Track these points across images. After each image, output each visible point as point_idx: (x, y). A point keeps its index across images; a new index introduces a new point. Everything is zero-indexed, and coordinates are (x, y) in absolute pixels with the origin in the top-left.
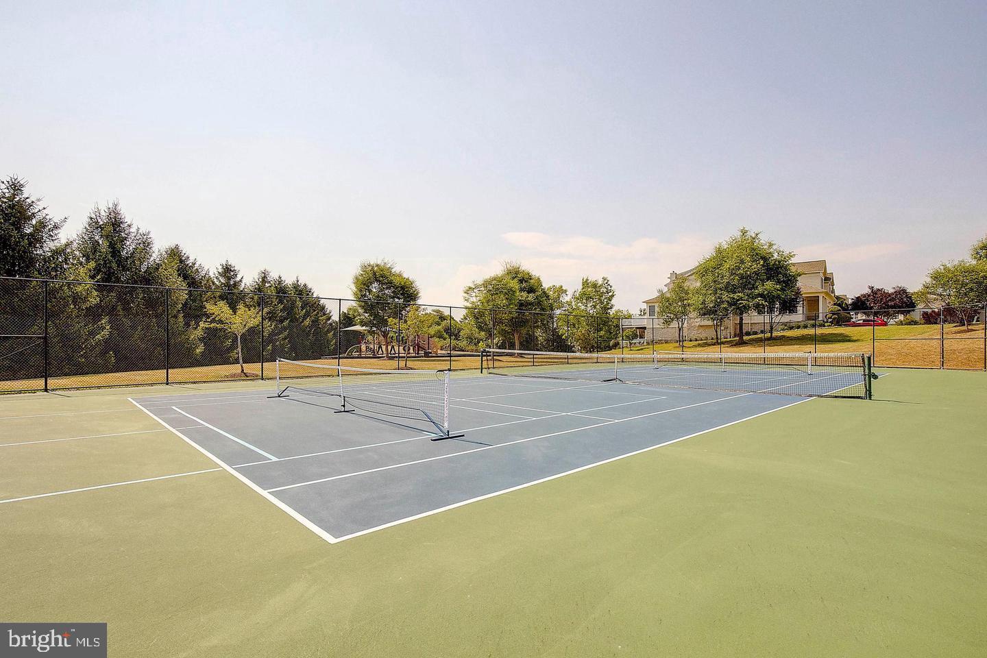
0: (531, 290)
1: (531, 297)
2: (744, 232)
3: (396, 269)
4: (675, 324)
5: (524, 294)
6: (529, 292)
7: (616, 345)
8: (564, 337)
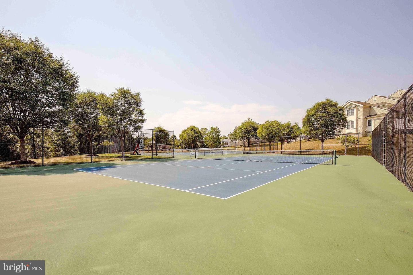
0: (197, 133)
1: (197, 135)
2: (249, 119)
3: (164, 128)
4: (234, 141)
5: (195, 134)
6: (196, 134)
7: (220, 147)
8: (206, 145)
